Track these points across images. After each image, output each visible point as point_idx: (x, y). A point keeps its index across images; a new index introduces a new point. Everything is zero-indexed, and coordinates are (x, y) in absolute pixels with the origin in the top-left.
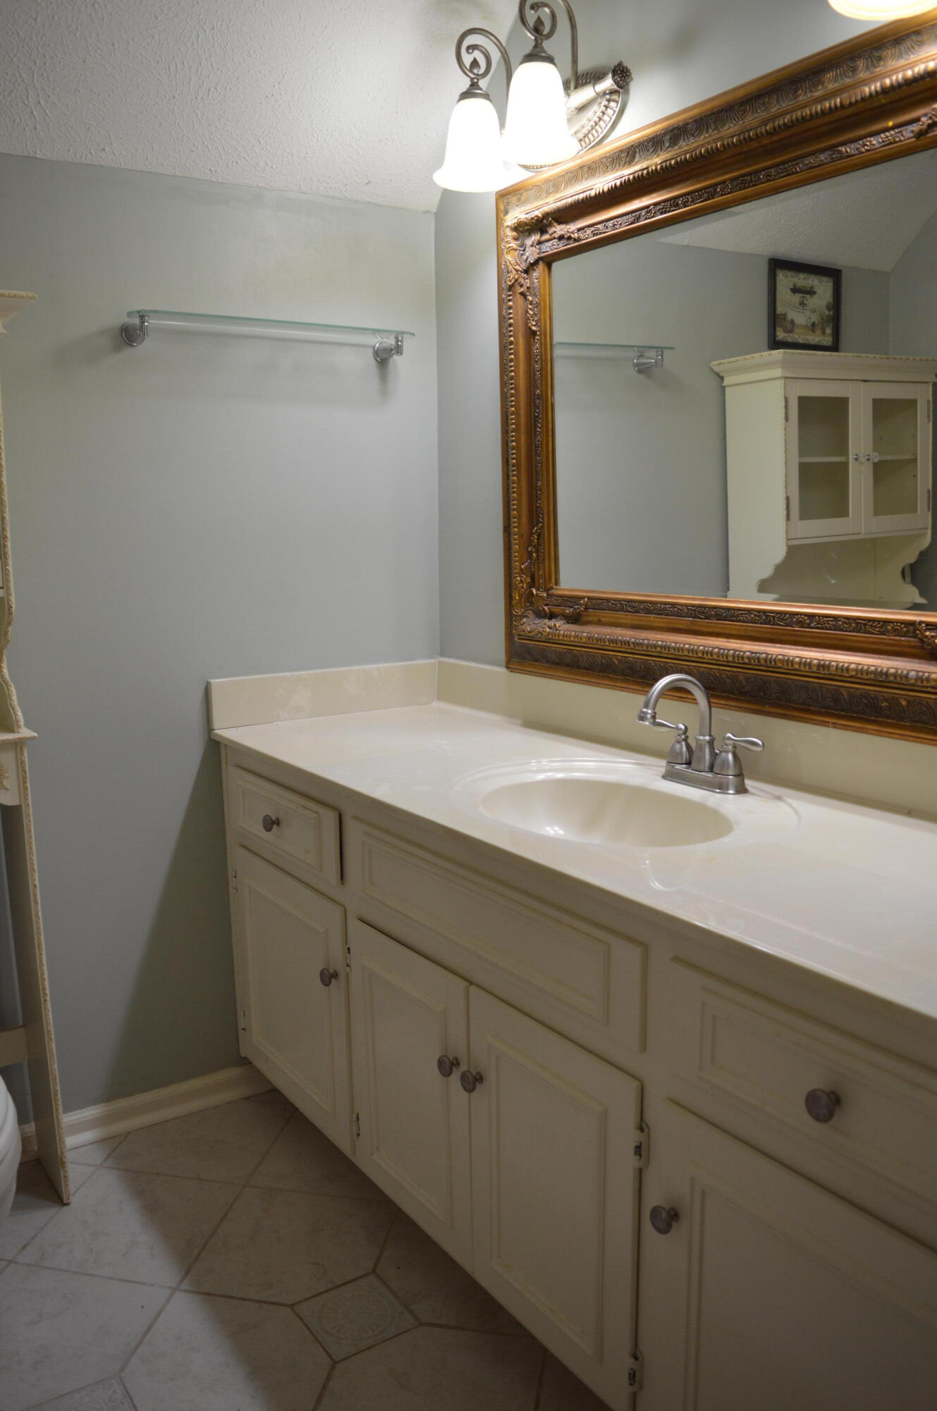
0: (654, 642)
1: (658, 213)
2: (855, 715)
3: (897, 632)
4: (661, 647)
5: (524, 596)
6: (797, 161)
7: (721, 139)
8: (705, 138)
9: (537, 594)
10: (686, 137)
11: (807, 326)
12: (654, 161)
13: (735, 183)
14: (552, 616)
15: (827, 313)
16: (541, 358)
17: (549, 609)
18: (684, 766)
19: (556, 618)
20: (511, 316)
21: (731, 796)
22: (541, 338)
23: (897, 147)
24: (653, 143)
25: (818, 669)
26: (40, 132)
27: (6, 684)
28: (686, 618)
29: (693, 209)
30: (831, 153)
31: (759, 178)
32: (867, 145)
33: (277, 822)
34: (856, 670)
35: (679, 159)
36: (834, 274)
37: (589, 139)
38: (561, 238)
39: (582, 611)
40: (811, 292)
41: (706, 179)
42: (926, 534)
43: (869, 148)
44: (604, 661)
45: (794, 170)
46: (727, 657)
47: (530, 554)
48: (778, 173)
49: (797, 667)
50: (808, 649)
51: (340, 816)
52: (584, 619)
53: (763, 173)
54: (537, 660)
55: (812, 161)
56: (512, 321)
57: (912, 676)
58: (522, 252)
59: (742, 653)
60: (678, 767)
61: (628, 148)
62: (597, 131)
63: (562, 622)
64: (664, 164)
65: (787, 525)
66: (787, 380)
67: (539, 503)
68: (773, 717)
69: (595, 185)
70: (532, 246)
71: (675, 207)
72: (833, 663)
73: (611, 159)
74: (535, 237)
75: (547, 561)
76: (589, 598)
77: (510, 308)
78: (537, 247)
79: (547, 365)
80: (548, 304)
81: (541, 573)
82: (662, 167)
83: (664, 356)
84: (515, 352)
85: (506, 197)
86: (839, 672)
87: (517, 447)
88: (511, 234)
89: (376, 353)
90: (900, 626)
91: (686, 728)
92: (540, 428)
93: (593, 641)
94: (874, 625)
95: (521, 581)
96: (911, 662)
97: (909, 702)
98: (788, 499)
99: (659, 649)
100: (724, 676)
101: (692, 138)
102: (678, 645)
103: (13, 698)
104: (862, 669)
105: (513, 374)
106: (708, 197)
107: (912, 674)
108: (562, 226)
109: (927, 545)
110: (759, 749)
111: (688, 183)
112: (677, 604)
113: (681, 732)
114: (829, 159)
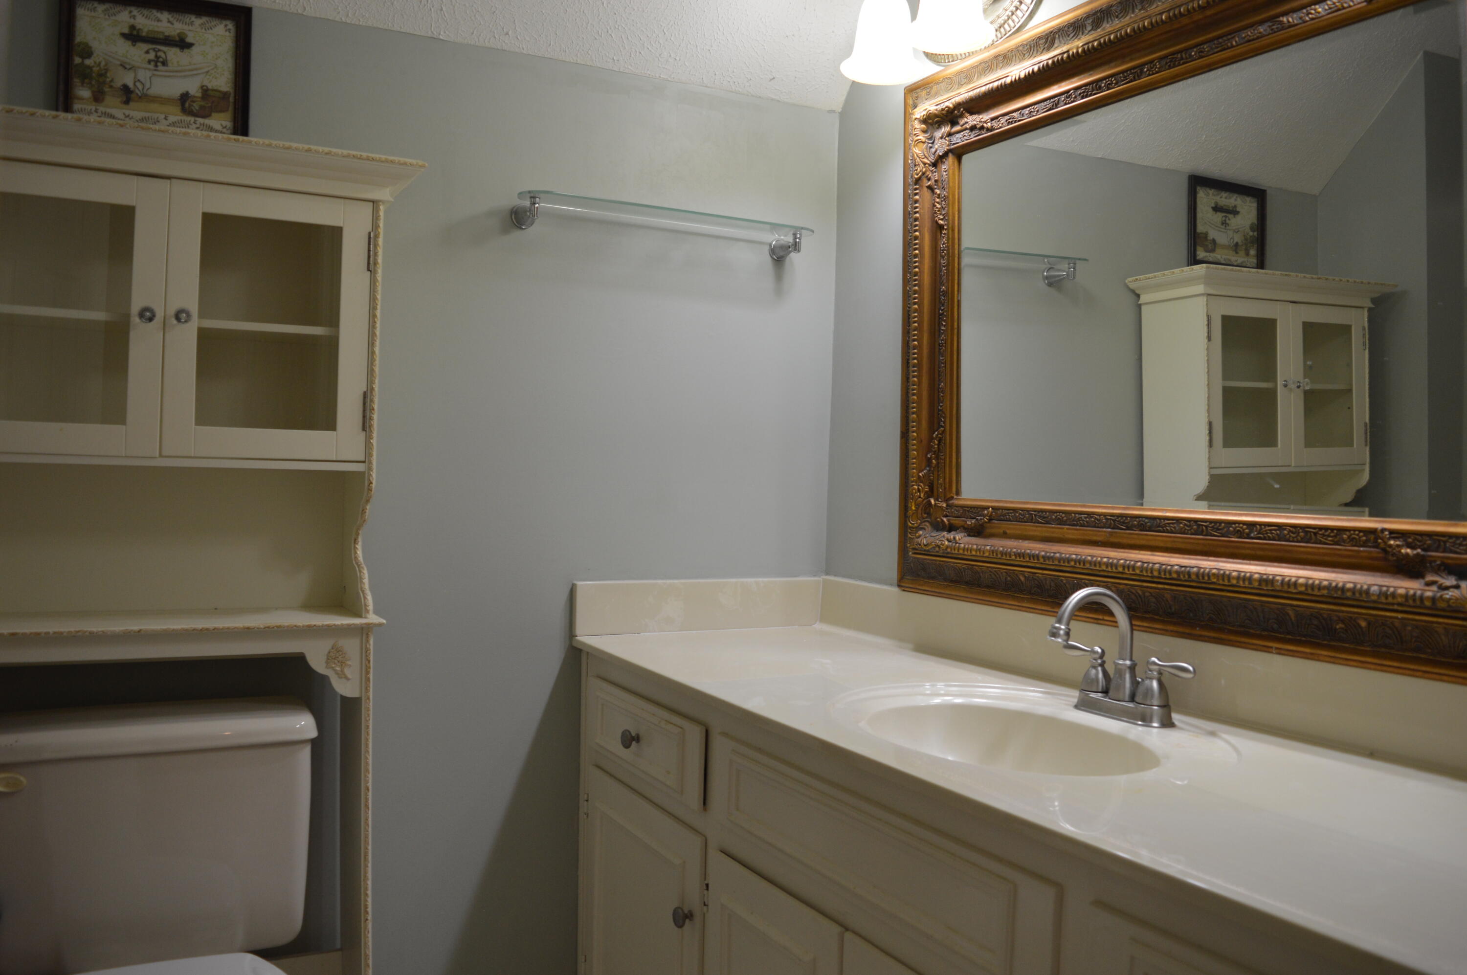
0: (1067, 556)
1: (1079, 98)
2: (1303, 639)
3: (1353, 541)
4: (1075, 561)
5: (921, 506)
6: (1233, 36)
7: (1149, 17)
8: (1131, 18)
9: (935, 504)
10: (1109, 20)
11: (1229, 246)
12: (1076, 45)
13: (1163, 62)
14: (951, 528)
15: (1251, 234)
16: (948, 253)
17: (948, 520)
18: (1100, 694)
19: (956, 531)
20: (917, 210)
21: (1155, 730)
22: (948, 232)
23: (1346, 13)
24: (1075, 27)
25: (1260, 585)
26: (446, 14)
27: (359, 566)
28: (1104, 529)
29: (1118, 90)
30: (1271, 24)
31: (1190, 55)
32: (1311, 14)
33: (637, 739)
34: (1306, 585)
35: (1102, 40)
36: (1258, 194)
37: (1004, 29)
38: (973, 128)
39: (986, 522)
40: (1234, 212)
41: (1132, 60)
42: (1364, 470)
43: (1313, 16)
44: (1009, 578)
45: (1229, 44)
46: (1152, 572)
47: (929, 461)
48: (1212, 48)
49: (1234, 582)
50: (1248, 562)
51: (707, 732)
52: (989, 531)
53: (1195, 50)
54: (933, 578)
55: (1249, 33)
56: (917, 215)
57: (1374, 591)
58: (930, 145)
59: (1169, 567)
60: (1092, 695)
61: (1047, 35)
62: (1013, 21)
63: (962, 535)
64: (1086, 47)
65: (1209, 452)
66: (1209, 296)
67: (941, 406)
68: (1206, 641)
69: (1011, 72)
70: (941, 138)
71: (1097, 90)
72: (1278, 578)
73: (1028, 46)
74: (945, 129)
75: (947, 469)
76: (993, 508)
77: (916, 202)
78: (947, 138)
79: (954, 260)
80: (957, 197)
81: (941, 481)
82: (1084, 50)
83: (1076, 268)
84: (920, 247)
85: (915, 91)
86: (1286, 588)
87: (919, 347)
88: (918, 126)
89: (773, 251)
90: (1358, 535)
91: (1103, 651)
92: (945, 326)
93: (997, 555)
94: (1327, 533)
95: (919, 490)
96: (1373, 576)
97: (1369, 623)
98: (1210, 424)
99: (1072, 563)
100: (1147, 594)
101: (1116, 19)
102: (1095, 559)
103: (364, 581)
104: (1313, 584)
105: (917, 270)
106: (1134, 77)
107: (1374, 589)
108: (975, 117)
109: (1365, 483)
110: (1190, 676)
111: (1113, 64)
112: (1094, 513)
113: (1097, 656)
114: (1269, 31)
